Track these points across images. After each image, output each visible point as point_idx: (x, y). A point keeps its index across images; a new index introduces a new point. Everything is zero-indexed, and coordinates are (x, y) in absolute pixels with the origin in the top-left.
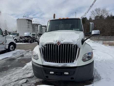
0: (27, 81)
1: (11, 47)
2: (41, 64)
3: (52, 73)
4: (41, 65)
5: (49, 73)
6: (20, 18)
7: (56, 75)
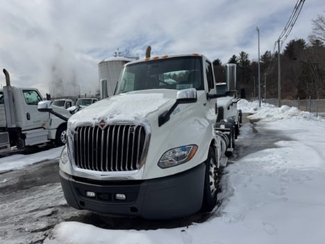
0: (53, 213)
1: (62, 134)
2: (70, 173)
3: (91, 194)
4: (70, 176)
5: (86, 194)
6: (106, 60)
7: (100, 199)
